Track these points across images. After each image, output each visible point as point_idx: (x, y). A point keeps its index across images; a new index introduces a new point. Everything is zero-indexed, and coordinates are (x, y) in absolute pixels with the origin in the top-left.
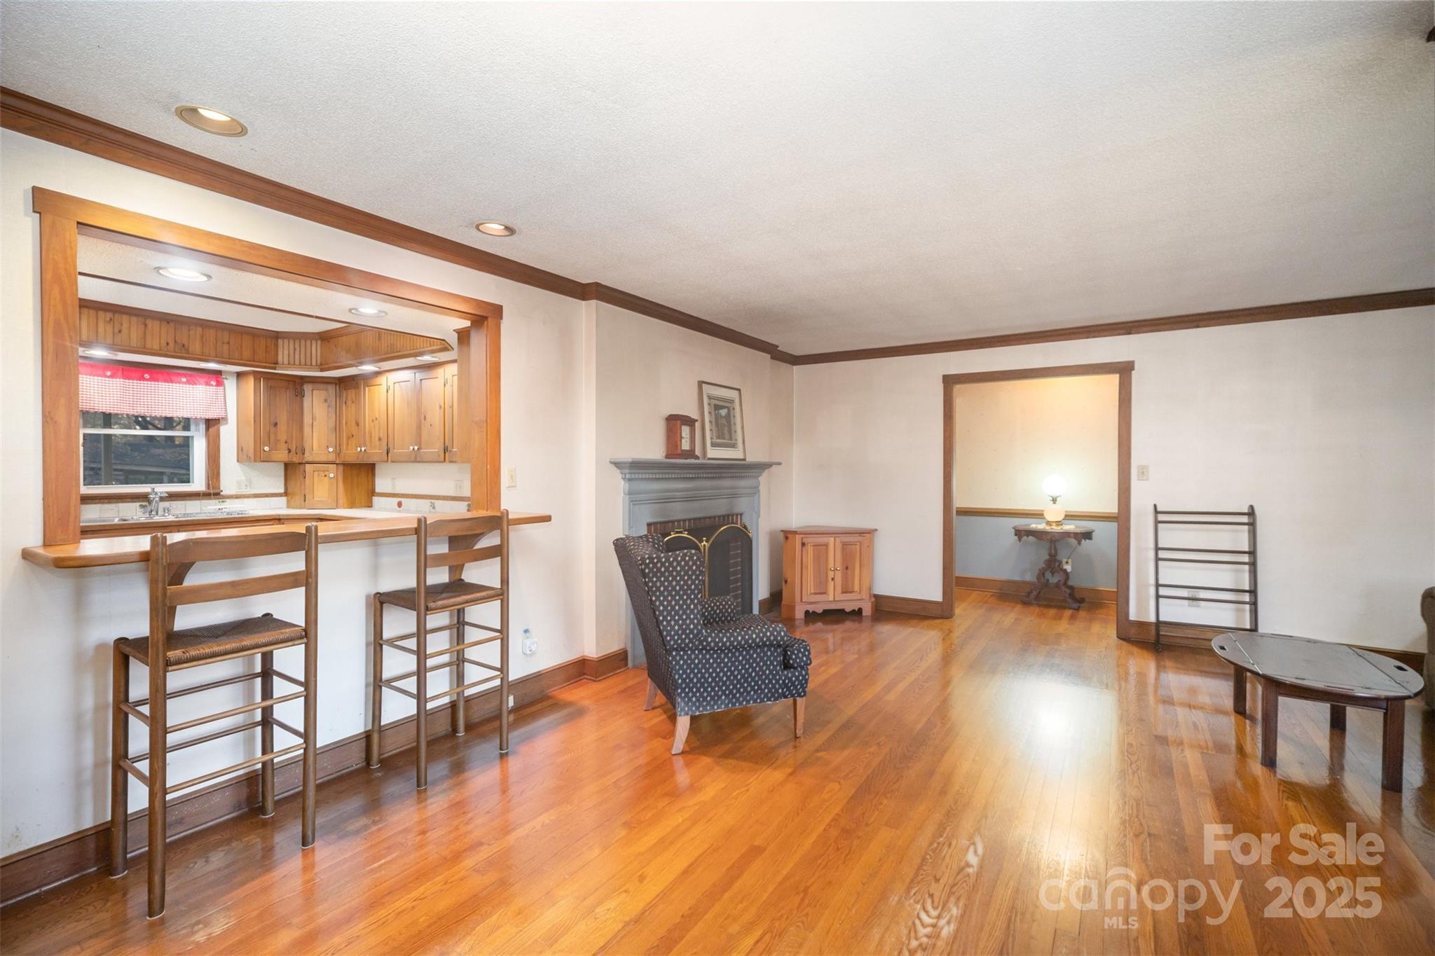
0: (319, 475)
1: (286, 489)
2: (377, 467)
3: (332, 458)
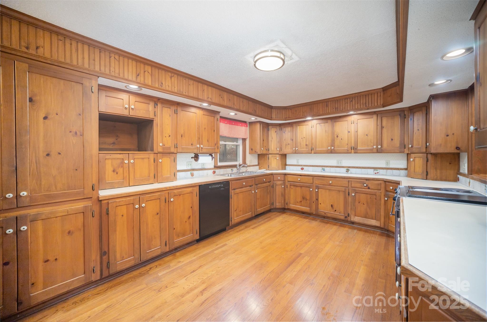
0: (273, 158)
1: (259, 163)
2: (287, 155)
3: (278, 152)
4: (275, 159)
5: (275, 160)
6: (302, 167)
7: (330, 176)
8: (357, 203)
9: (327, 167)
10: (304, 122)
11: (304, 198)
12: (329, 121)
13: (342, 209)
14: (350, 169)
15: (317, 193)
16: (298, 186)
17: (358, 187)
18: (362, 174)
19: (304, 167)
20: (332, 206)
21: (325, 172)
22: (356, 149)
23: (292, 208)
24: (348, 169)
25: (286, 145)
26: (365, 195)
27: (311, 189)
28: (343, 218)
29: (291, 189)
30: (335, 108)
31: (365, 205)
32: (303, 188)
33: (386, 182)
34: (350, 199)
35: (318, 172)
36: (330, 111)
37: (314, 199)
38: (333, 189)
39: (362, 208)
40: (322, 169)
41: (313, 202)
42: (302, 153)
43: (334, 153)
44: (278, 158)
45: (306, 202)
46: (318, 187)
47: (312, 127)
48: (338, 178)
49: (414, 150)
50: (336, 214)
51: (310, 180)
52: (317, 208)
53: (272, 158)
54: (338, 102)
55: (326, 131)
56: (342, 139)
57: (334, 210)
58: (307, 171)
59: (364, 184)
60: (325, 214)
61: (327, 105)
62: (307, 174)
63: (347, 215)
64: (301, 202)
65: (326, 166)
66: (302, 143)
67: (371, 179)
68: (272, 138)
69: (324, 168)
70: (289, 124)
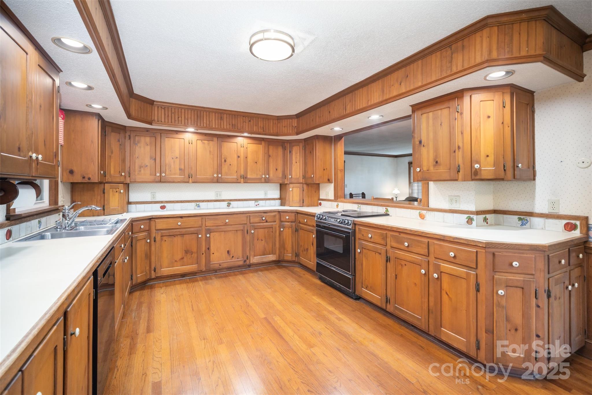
0: (113, 191)
4: (117, 192)
5: (117, 194)
6: (163, 204)
7: (227, 212)
8: (256, 241)
9: (203, 201)
10: (177, 134)
11: (187, 252)
12: (215, 139)
13: (240, 253)
14: (231, 202)
15: (208, 240)
16: (177, 235)
17: (257, 222)
18: (244, 207)
19: (165, 204)
20: (228, 252)
21: (200, 209)
22: (246, 178)
23: (165, 274)
24: (229, 202)
25: (141, 167)
26: (263, 229)
27: (200, 236)
28: (241, 263)
29: (163, 242)
30: (232, 125)
31: (263, 242)
32: (187, 237)
33: (280, 213)
34: (248, 238)
35: (190, 210)
36: (225, 127)
37: (204, 249)
38: (229, 229)
39: (260, 245)
40: (196, 206)
41: (203, 254)
42: (173, 181)
43: (221, 182)
44: (122, 191)
45: (191, 257)
46: (209, 231)
47: (189, 143)
48: (235, 215)
49: (293, 181)
50: (234, 261)
51: (198, 222)
52: (208, 260)
53: (111, 190)
54: (235, 118)
55: (210, 152)
56: (230, 165)
57: (231, 256)
58: (171, 210)
59: (262, 218)
60: (220, 265)
61: (221, 118)
62: (193, 214)
63: (245, 259)
64: (183, 258)
65: (201, 200)
66: (172, 166)
67: (269, 211)
68: (112, 152)
69: (199, 204)
70: (147, 131)
